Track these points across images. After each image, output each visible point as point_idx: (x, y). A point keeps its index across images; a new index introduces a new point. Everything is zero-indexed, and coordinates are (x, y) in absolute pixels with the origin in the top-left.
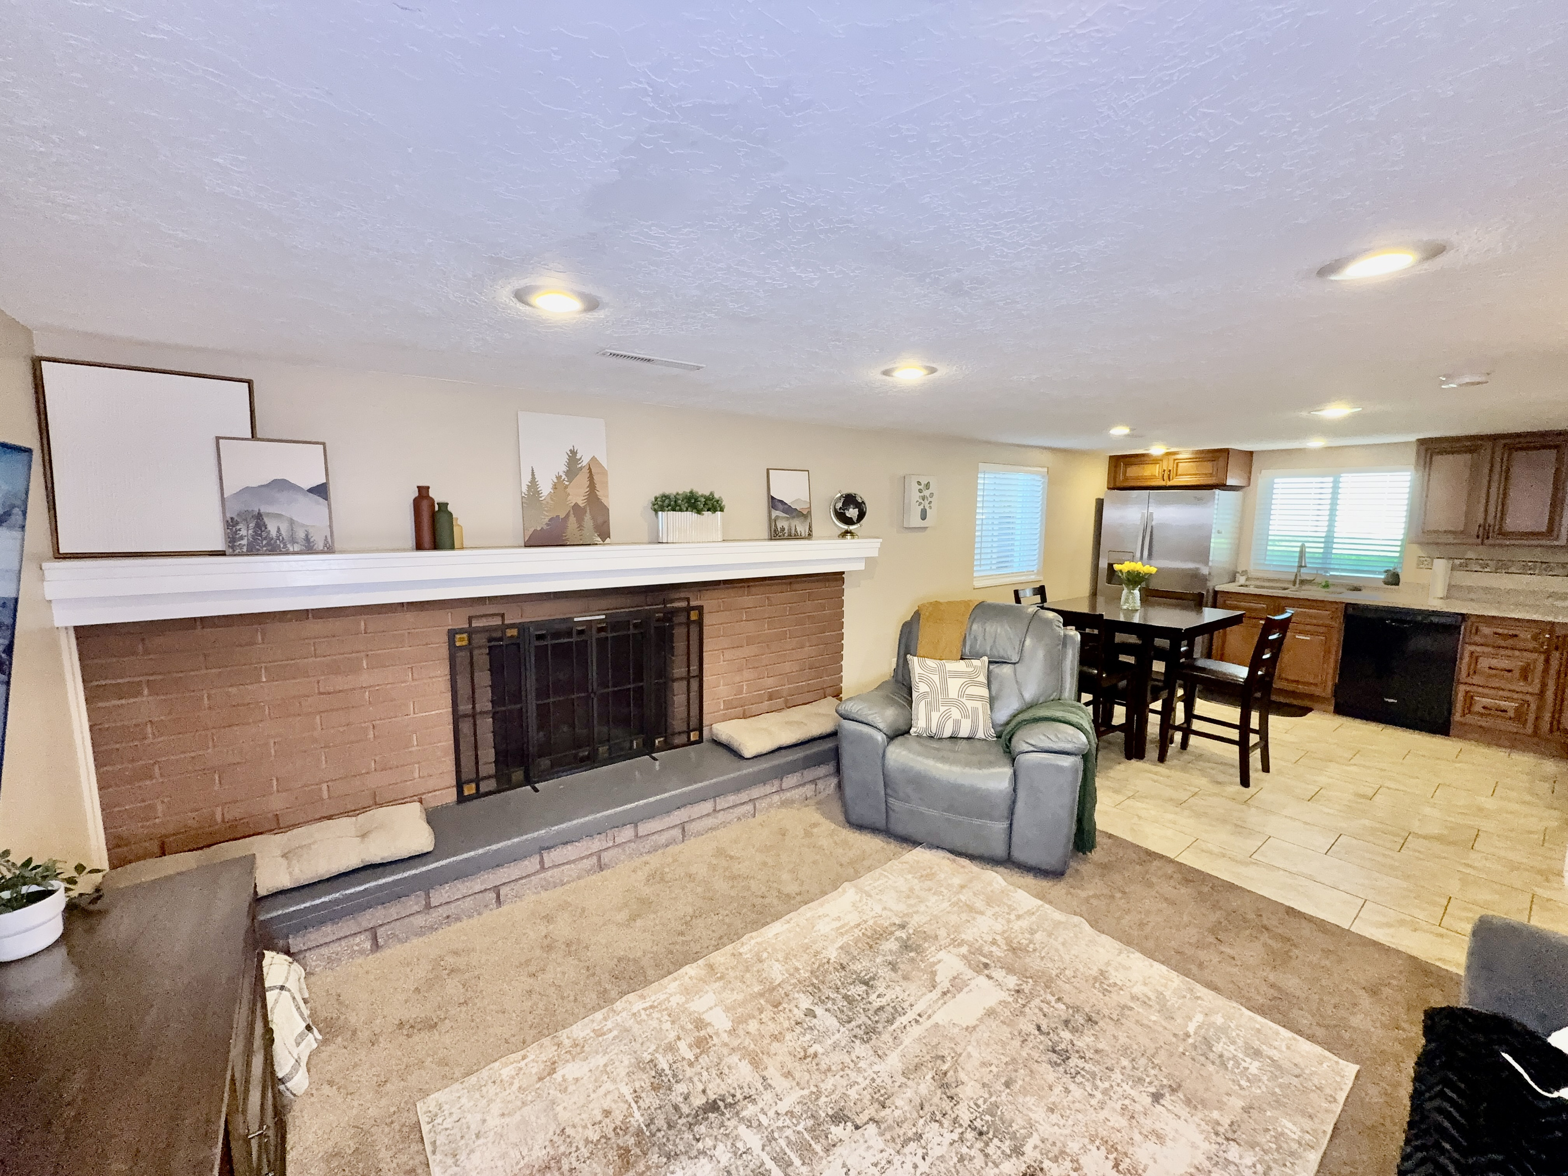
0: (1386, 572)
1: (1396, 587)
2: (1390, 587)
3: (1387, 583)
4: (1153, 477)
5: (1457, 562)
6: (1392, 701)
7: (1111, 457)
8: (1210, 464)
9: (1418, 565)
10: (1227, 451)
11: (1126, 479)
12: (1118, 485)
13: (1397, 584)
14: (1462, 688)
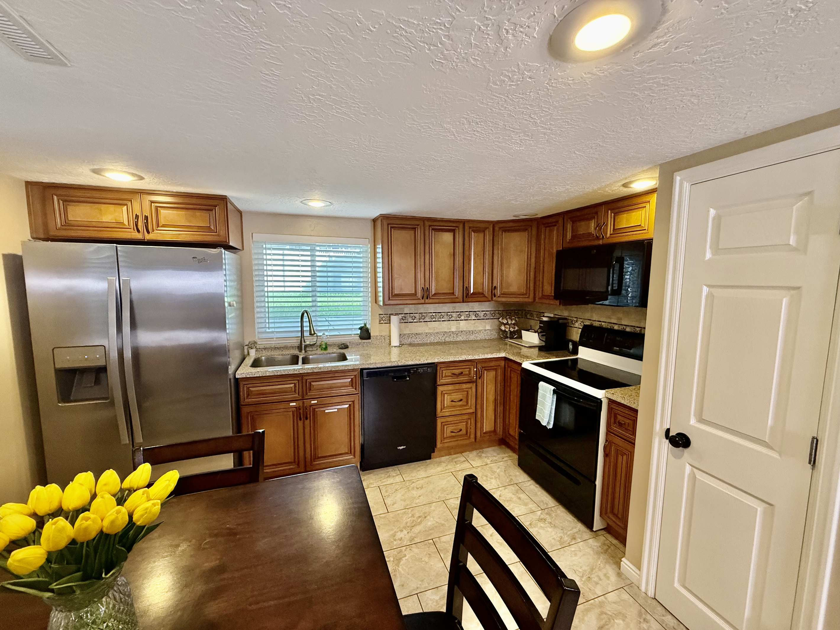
0: (361, 329)
1: (370, 341)
2: (366, 341)
3: (362, 338)
4: (120, 225)
5: (400, 316)
6: (402, 447)
7: (28, 184)
8: (205, 214)
9: (380, 321)
10: (223, 199)
11: (67, 225)
12: (53, 233)
13: (369, 338)
14: (439, 421)
